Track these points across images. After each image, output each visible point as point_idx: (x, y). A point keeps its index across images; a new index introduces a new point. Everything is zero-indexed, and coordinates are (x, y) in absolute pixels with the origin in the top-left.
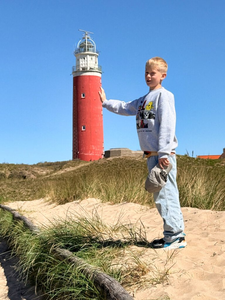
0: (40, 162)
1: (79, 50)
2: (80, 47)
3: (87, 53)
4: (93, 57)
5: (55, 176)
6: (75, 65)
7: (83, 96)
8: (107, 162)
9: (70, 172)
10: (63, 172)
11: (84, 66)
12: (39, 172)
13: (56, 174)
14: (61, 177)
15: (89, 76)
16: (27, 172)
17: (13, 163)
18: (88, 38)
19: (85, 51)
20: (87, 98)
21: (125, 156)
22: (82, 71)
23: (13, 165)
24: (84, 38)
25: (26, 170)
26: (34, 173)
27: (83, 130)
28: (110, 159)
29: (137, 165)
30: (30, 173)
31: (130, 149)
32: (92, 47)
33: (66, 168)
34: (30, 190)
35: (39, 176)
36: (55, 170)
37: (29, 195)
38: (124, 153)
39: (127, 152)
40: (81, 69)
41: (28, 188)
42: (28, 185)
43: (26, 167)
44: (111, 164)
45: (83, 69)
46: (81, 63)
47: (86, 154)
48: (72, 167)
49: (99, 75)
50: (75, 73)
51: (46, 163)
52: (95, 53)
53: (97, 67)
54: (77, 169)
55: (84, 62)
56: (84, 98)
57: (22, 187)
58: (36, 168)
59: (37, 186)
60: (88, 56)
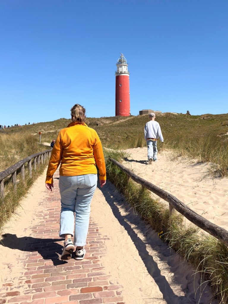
0: (101, 117)
1: (119, 63)
2: (119, 61)
3: (122, 64)
4: (125, 66)
5: (115, 124)
6: (117, 70)
7: (121, 85)
8: (143, 117)
9: (123, 122)
10: (119, 122)
11: (121, 71)
12: (104, 122)
13: (115, 123)
14: (118, 125)
15: (124, 76)
16: (98, 122)
17: (90, 117)
18: (123, 57)
19: (121, 63)
23: (90, 118)
24: (121, 57)
25: (98, 121)
26: (102, 122)
27: (120, 102)
28: (144, 115)
29: (159, 118)
30: (100, 122)
31: (153, 110)
32: (125, 61)
33: (120, 120)
34: (104, 132)
35: (105, 124)
36: (115, 121)
37: (104, 135)
40: (120, 72)
41: (103, 131)
42: (102, 129)
43: (98, 119)
44: (144, 118)
46: (120, 69)
48: (124, 119)
49: (128, 75)
50: (117, 74)
52: (126, 65)
53: (127, 71)
54: (127, 121)
55: (121, 69)
56: (121, 87)
57: (99, 131)
58: (103, 120)
59: (107, 130)
60: (123, 66)
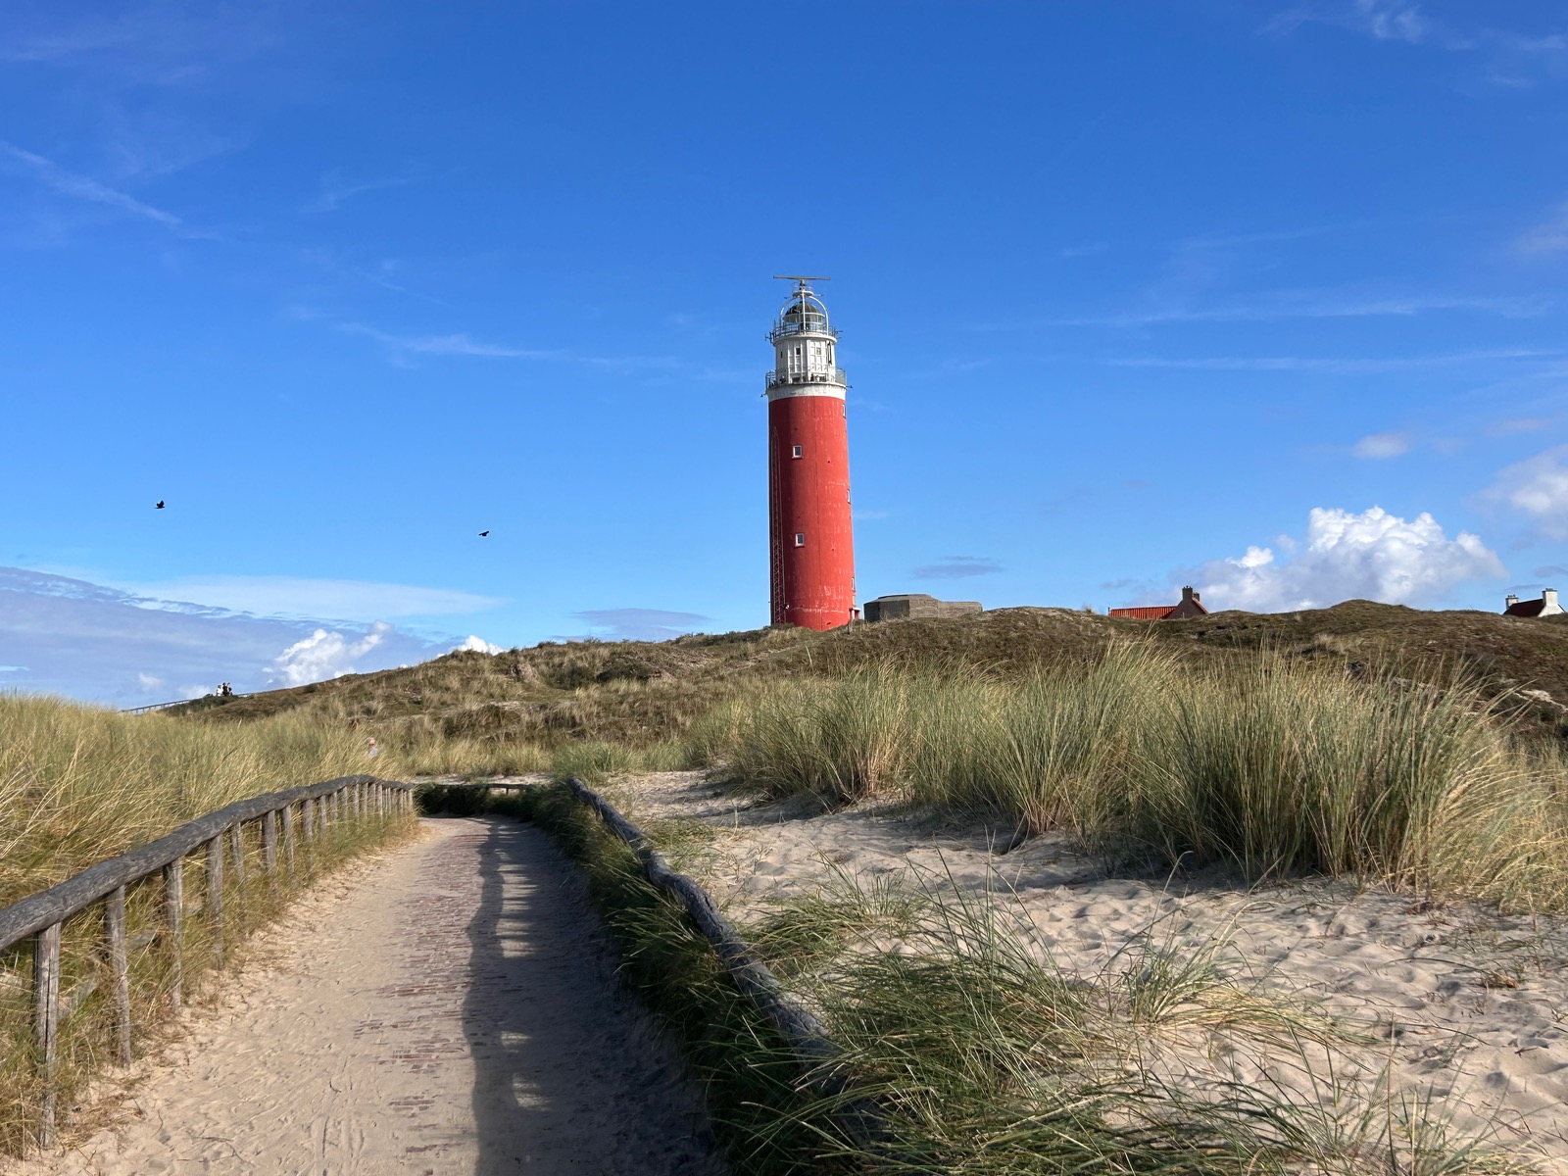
1: (784, 327)
2: (788, 319)
3: (805, 334)
4: (822, 346)
6: (773, 370)
7: (798, 452)
11: (797, 370)
12: (683, 665)
15: (812, 397)
19: (800, 329)
20: (807, 457)
21: (921, 616)
22: (793, 384)
24: (797, 296)
27: (798, 544)
31: (934, 597)
32: (820, 320)
38: (920, 608)
39: (927, 607)
40: (790, 380)
45: (794, 380)
46: (790, 362)
47: (807, 610)
49: (841, 394)
50: (773, 392)
51: (702, 637)
52: (827, 335)
53: (833, 372)
55: (796, 361)
56: (800, 459)
58: (677, 655)
60: (808, 344)
